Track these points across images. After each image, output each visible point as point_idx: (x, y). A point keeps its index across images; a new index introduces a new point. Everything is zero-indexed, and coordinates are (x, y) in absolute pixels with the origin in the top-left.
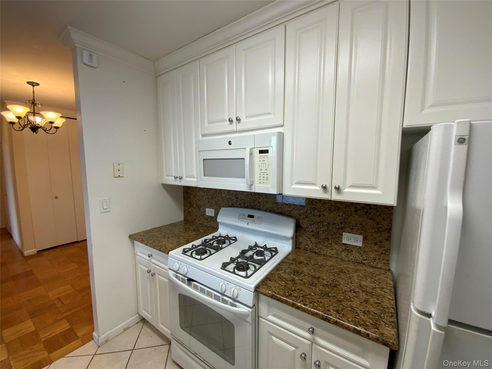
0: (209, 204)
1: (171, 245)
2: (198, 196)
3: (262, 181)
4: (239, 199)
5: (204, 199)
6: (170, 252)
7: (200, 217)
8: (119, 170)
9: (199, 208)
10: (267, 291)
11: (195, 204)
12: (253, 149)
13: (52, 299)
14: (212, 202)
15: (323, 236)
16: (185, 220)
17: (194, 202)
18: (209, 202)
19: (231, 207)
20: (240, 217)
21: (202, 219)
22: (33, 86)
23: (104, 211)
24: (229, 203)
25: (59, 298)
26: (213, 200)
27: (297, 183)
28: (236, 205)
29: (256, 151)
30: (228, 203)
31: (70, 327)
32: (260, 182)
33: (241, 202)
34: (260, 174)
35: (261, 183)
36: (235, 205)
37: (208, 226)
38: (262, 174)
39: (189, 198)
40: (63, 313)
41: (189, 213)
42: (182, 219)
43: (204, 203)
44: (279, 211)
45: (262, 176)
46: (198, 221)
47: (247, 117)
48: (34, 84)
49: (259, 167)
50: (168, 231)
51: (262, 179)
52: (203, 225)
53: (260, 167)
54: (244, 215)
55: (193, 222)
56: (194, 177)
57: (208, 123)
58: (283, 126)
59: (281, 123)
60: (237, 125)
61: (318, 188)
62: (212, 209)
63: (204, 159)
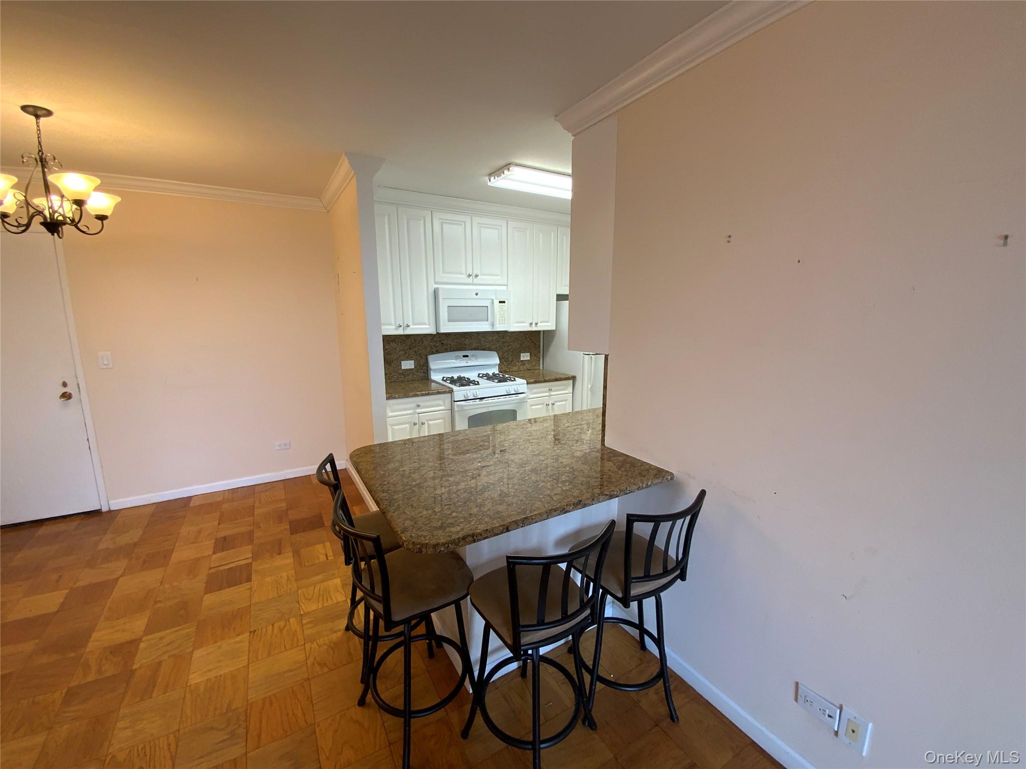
0: (405, 356)
2: (386, 349)
5: (398, 352)
9: (390, 363)
12: (494, 299)
14: (409, 353)
15: (510, 359)
18: (406, 353)
20: (457, 358)
21: (394, 376)
22: (37, 116)
27: (517, 323)
32: (500, 323)
43: (398, 356)
44: (482, 348)
47: (484, 275)
48: (39, 113)
49: (499, 312)
56: (426, 324)
57: (443, 273)
58: (507, 285)
59: (506, 284)
60: (475, 279)
61: (527, 324)
62: (411, 360)
63: (448, 306)
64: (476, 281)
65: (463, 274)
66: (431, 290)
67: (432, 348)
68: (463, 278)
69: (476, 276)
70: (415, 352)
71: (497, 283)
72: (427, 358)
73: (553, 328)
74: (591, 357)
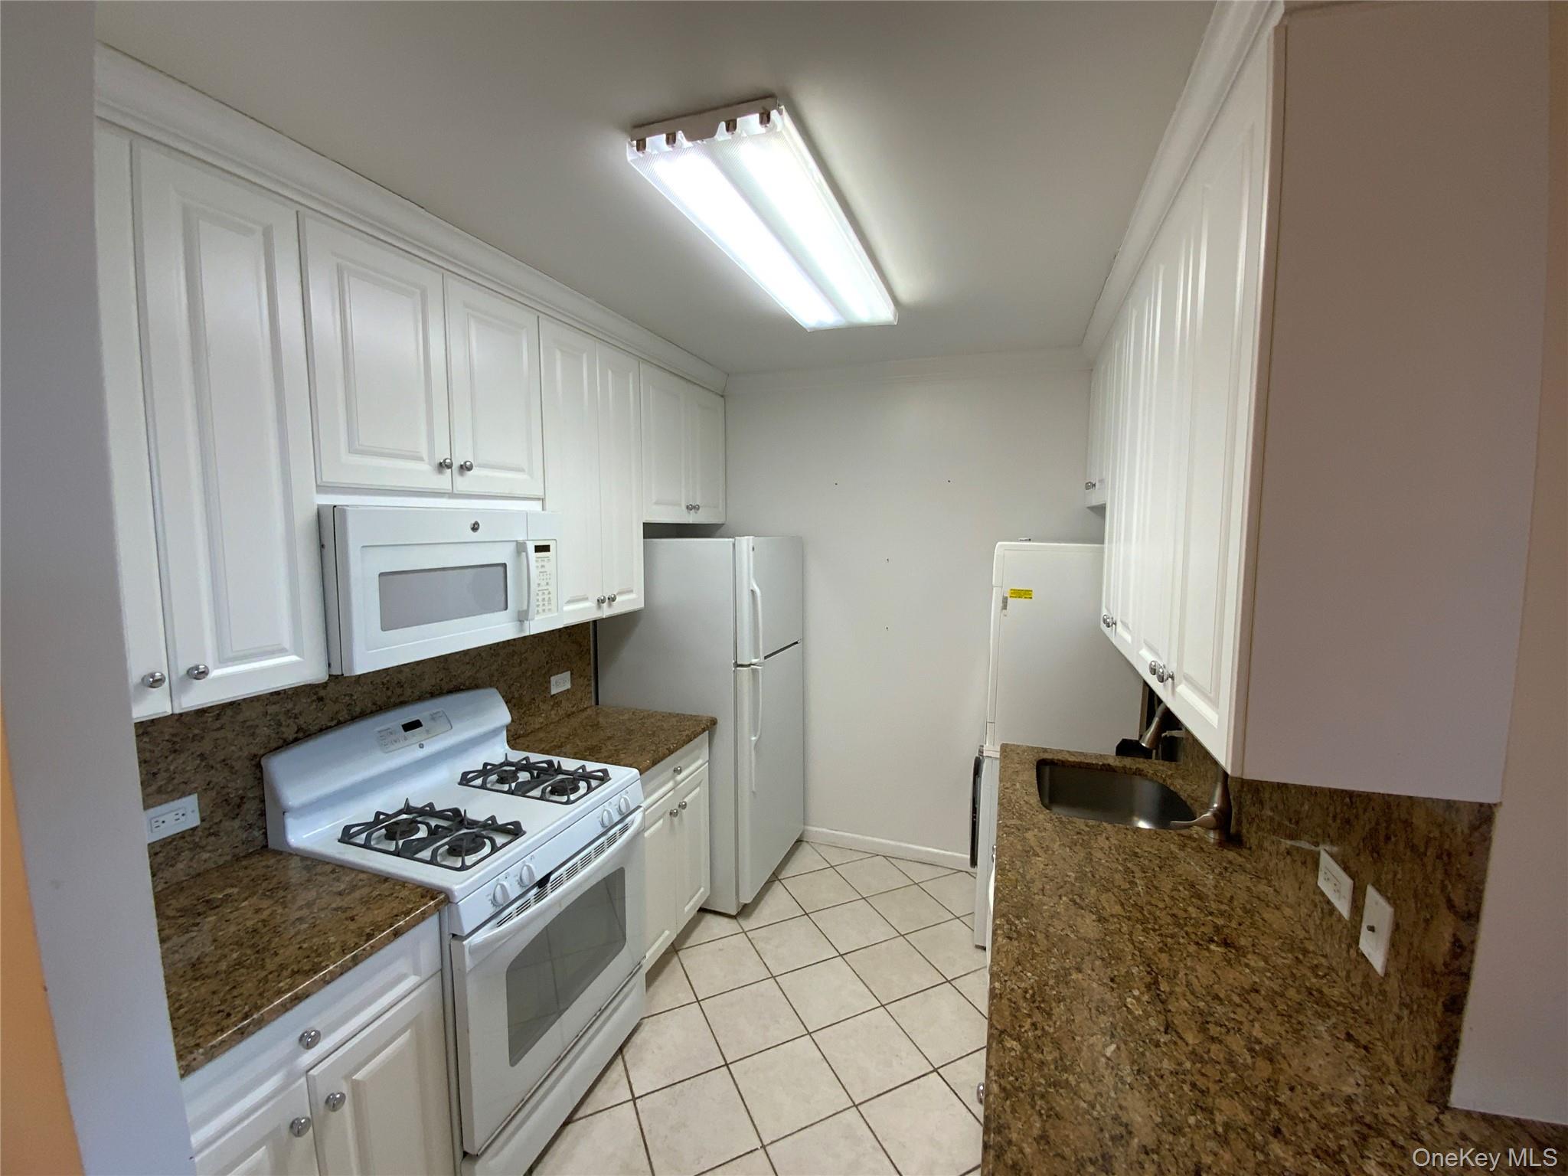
27: (570, 602)
56: (282, 651)
57: (352, 450)
58: (543, 500)
59: (540, 494)
60: (458, 479)
61: (591, 604)
62: (184, 795)
63: (381, 575)
64: (463, 483)
65: (421, 459)
66: (304, 516)
67: (280, 724)
68: (423, 474)
69: (465, 468)
70: (202, 756)
71: (518, 492)
72: (259, 766)
73: (640, 605)
74: (755, 671)
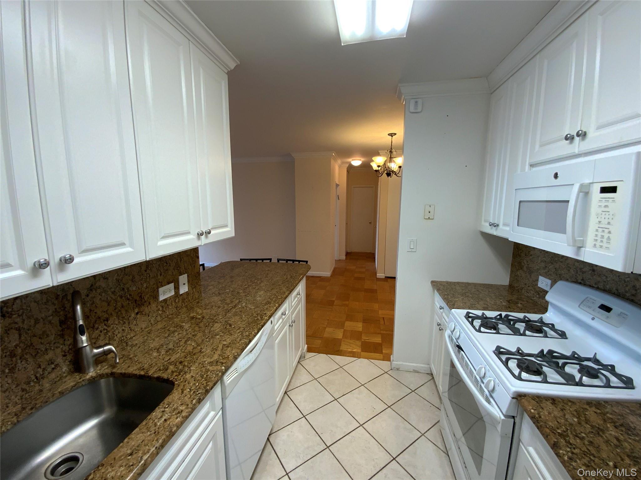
0: (545, 271)
1: (462, 304)
2: (531, 255)
3: (598, 244)
4: (596, 274)
5: (539, 261)
6: (453, 310)
7: (529, 287)
8: (429, 212)
9: (531, 272)
10: (531, 407)
11: (526, 267)
12: (591, 184)
13: (380, 316)
14: (549, 268)
16: (511, 286)
17: (526, 263)
18: (546, 267)
19: (580, 283)
20: (583, 304)
21: (531, 291)
22: (392, 136)
23: (410, 250)
24: (578, 276)
25: (383, 318)
26: (553, 266)
28: (590, 282)
29: (596, 189)
30: (576, 276)
31: (381, 342)
32: (595, 245)
33: (599, 279)
34: (597, 230)
35: (597, 246)
36: (588, 281)
37: (539, 303)
38: (600, 230)
39: (520, 256)
40: (382, 330)
41: (516, 277)
42: (507, 283)
43: (538, 268)
45: (600, 234)
46: (526, 292)
47: (599, 128)
48: (393, 135)
49: (596, 217)
50: (474, 290)
51: (599, 241)
52: (532, 300)
53: (599, 218)
54: (593, 303)
55: (520, 291)
